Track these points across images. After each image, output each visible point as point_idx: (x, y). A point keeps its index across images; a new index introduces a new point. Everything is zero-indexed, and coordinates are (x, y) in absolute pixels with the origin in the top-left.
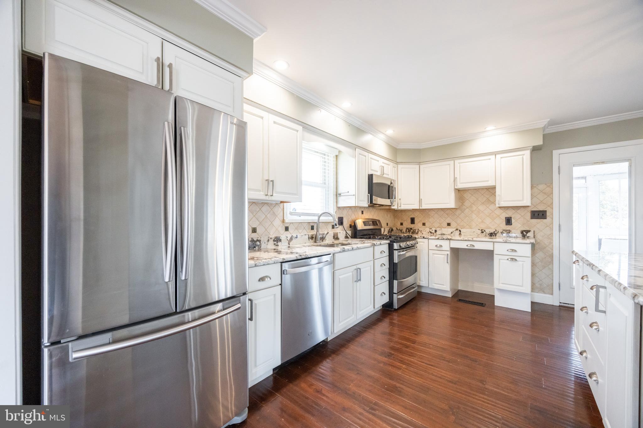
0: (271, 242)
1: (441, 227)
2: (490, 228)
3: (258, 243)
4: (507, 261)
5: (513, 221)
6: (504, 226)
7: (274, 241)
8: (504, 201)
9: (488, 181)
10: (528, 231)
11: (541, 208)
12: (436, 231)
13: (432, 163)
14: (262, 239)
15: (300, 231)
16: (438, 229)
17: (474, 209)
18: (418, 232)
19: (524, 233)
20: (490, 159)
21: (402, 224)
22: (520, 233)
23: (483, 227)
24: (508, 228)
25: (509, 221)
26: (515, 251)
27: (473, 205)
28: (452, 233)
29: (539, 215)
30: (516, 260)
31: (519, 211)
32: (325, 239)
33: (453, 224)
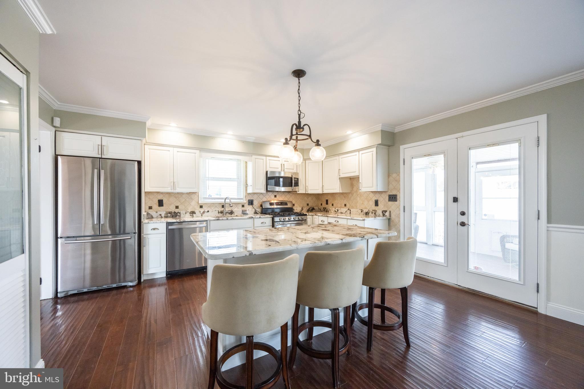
0: (188, 214)
1: (341, 207)
2: (366, 208)
3: (179, 214)
5: (379, 203)
6: (373, 207)
7: (190, 213)
10: (386, 211)
11: (394, 193)
12: (338, 210)
13: (333, 157)
14: (181, 212)
15: (212, 208)
16: (339, 209)
18: (329, 211)
19: (384, 212)
21: (321, 205)
22: (381, 212)
23: (362, 207)
24: (376, 208)
25: (376, 203)
28: (346, 212)
29: (393, 198)
31: (383, 195)
32: (234, 214)
33: (348, 205)
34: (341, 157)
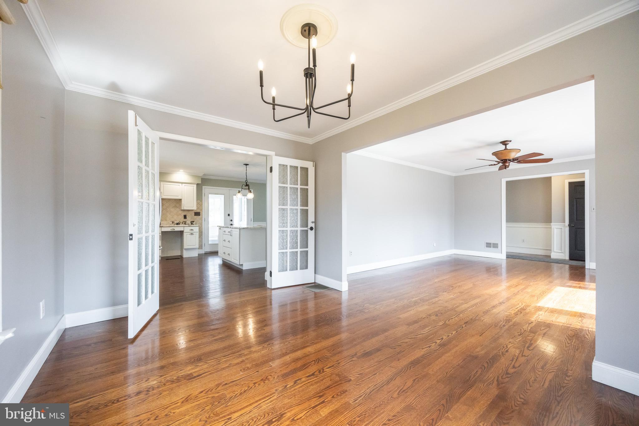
2: (176, 221)
4: (190, 235)
5: (187, 217)
6: (182, 219)
8: (186, 207)
9: (178, 196)
10: (193, 222)
11: (198, 211)
17: (168, 210)
20: (179, 185)
22: (190, 222)
23: (173, 220)
24: (185, 220)
25: (185, 217)
26: (193, 230)
27: (168, 208)
29: (197, 214)
30: (193, 234)
31: (190, 212)
34: (164, 183)
